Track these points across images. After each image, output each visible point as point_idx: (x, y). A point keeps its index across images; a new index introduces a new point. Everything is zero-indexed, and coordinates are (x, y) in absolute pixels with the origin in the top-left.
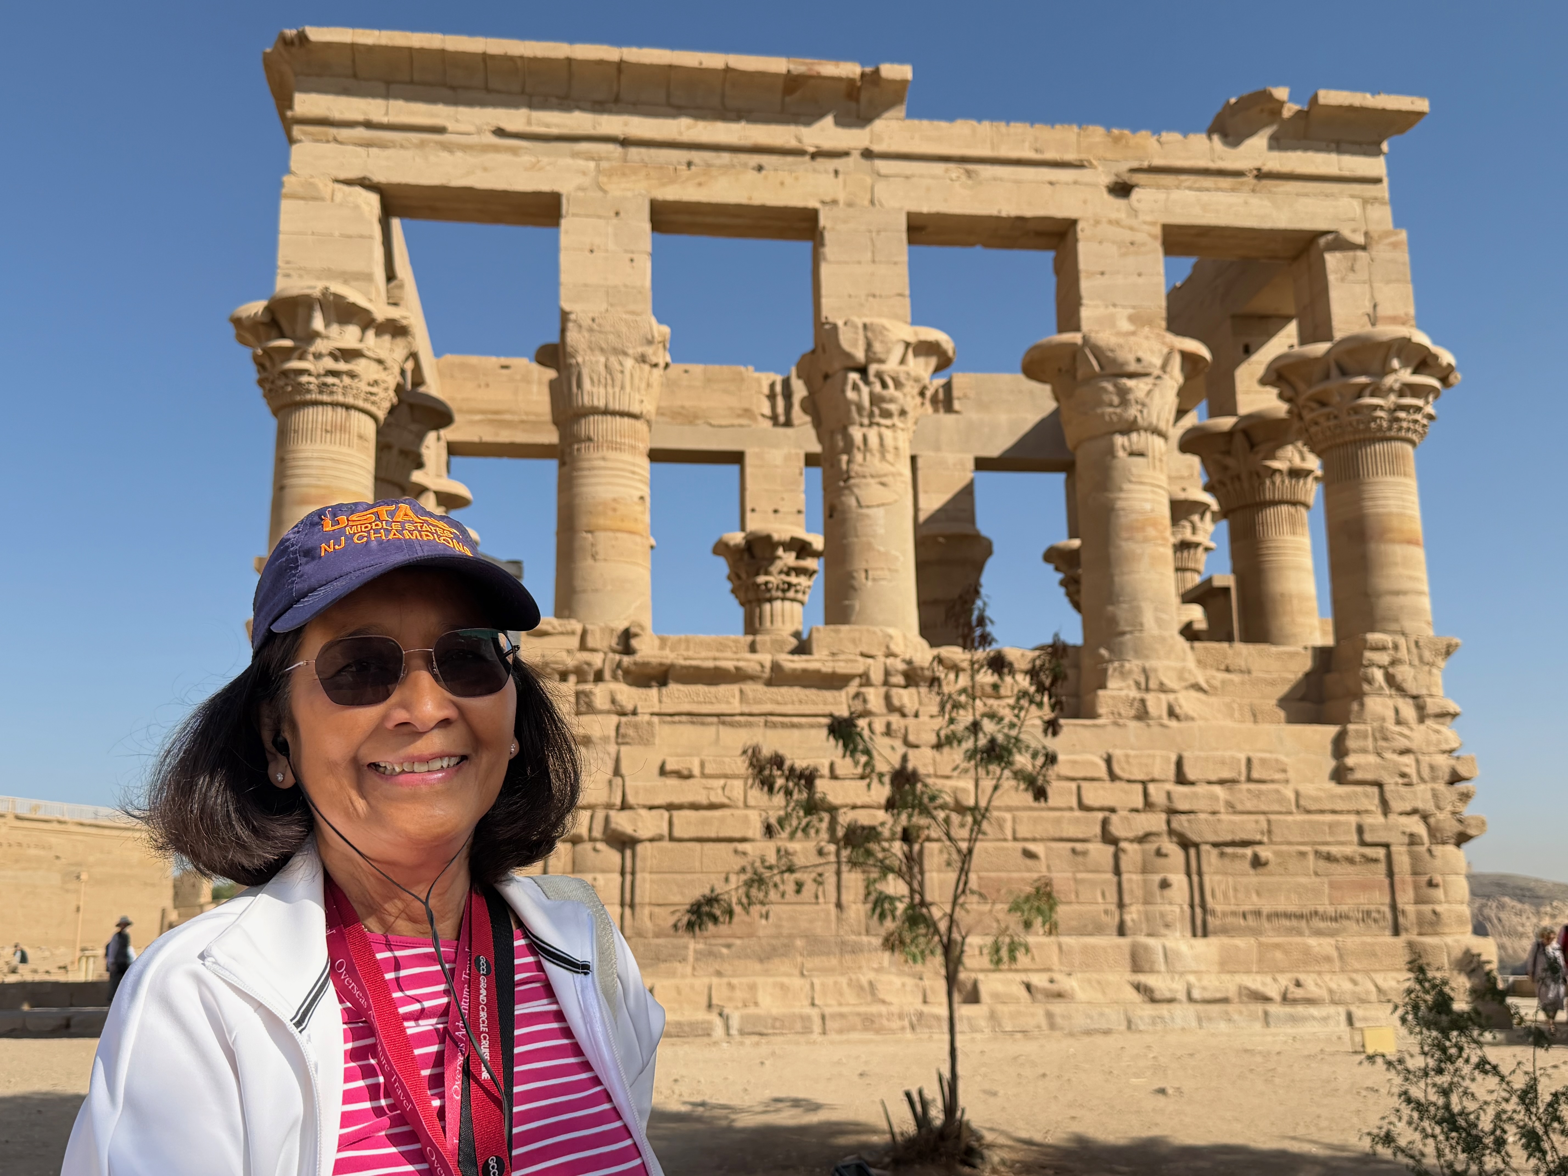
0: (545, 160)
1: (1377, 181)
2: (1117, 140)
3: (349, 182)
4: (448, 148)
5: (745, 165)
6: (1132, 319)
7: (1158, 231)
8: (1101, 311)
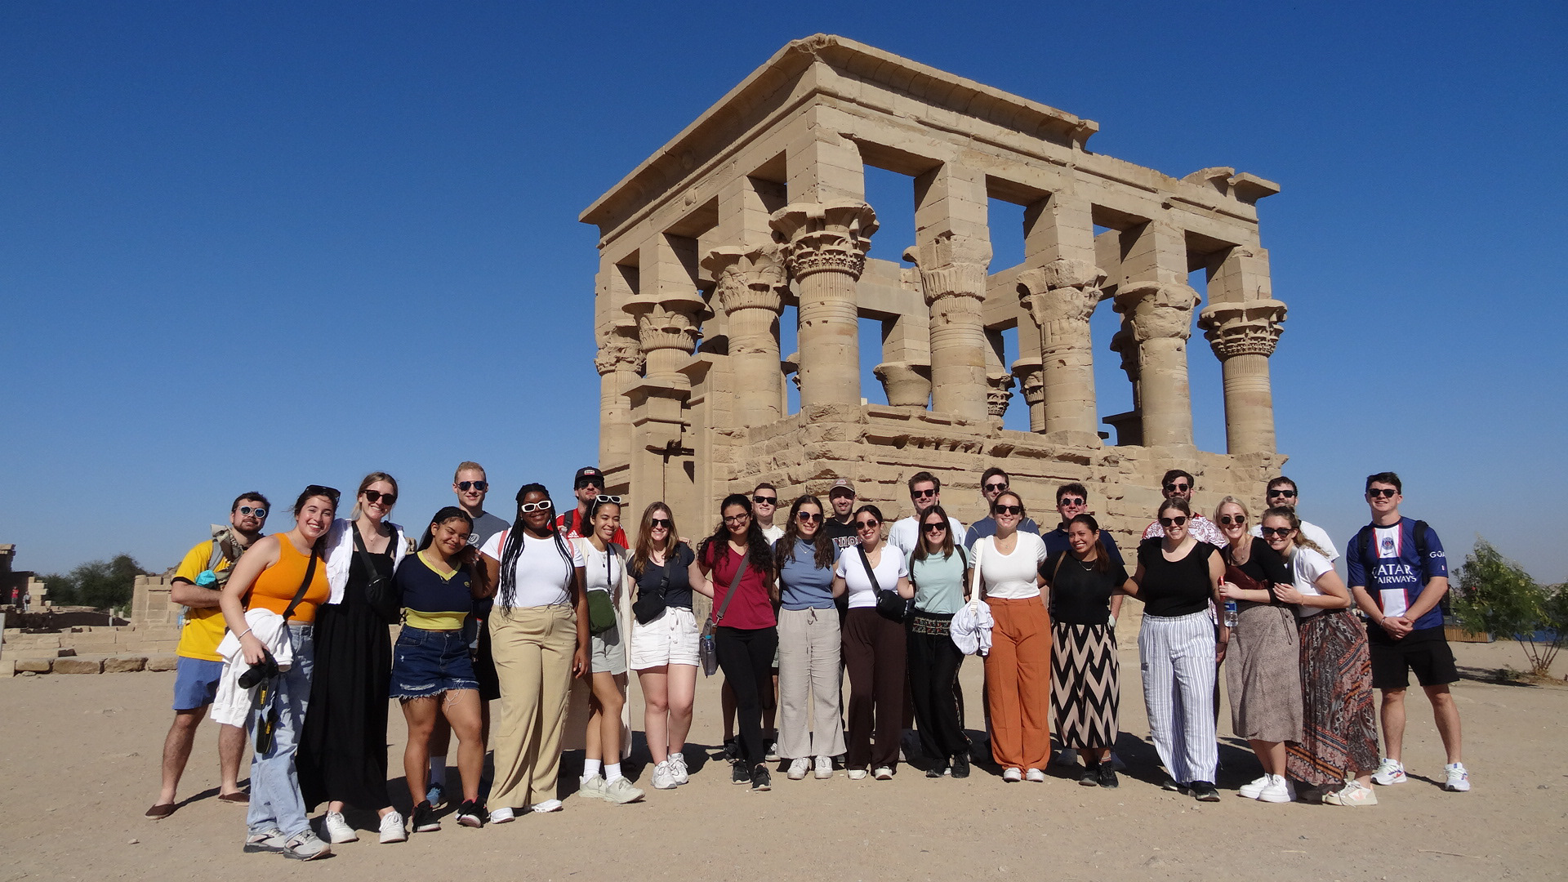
0: (937, 141)
1: (1255, 222)
2: (1165, 180)
3: (845, 136)
4: (893, 124)
5: (1021, 161)
6: (1176, 277)
7: (1183, 233)
8: (1164, 272)
